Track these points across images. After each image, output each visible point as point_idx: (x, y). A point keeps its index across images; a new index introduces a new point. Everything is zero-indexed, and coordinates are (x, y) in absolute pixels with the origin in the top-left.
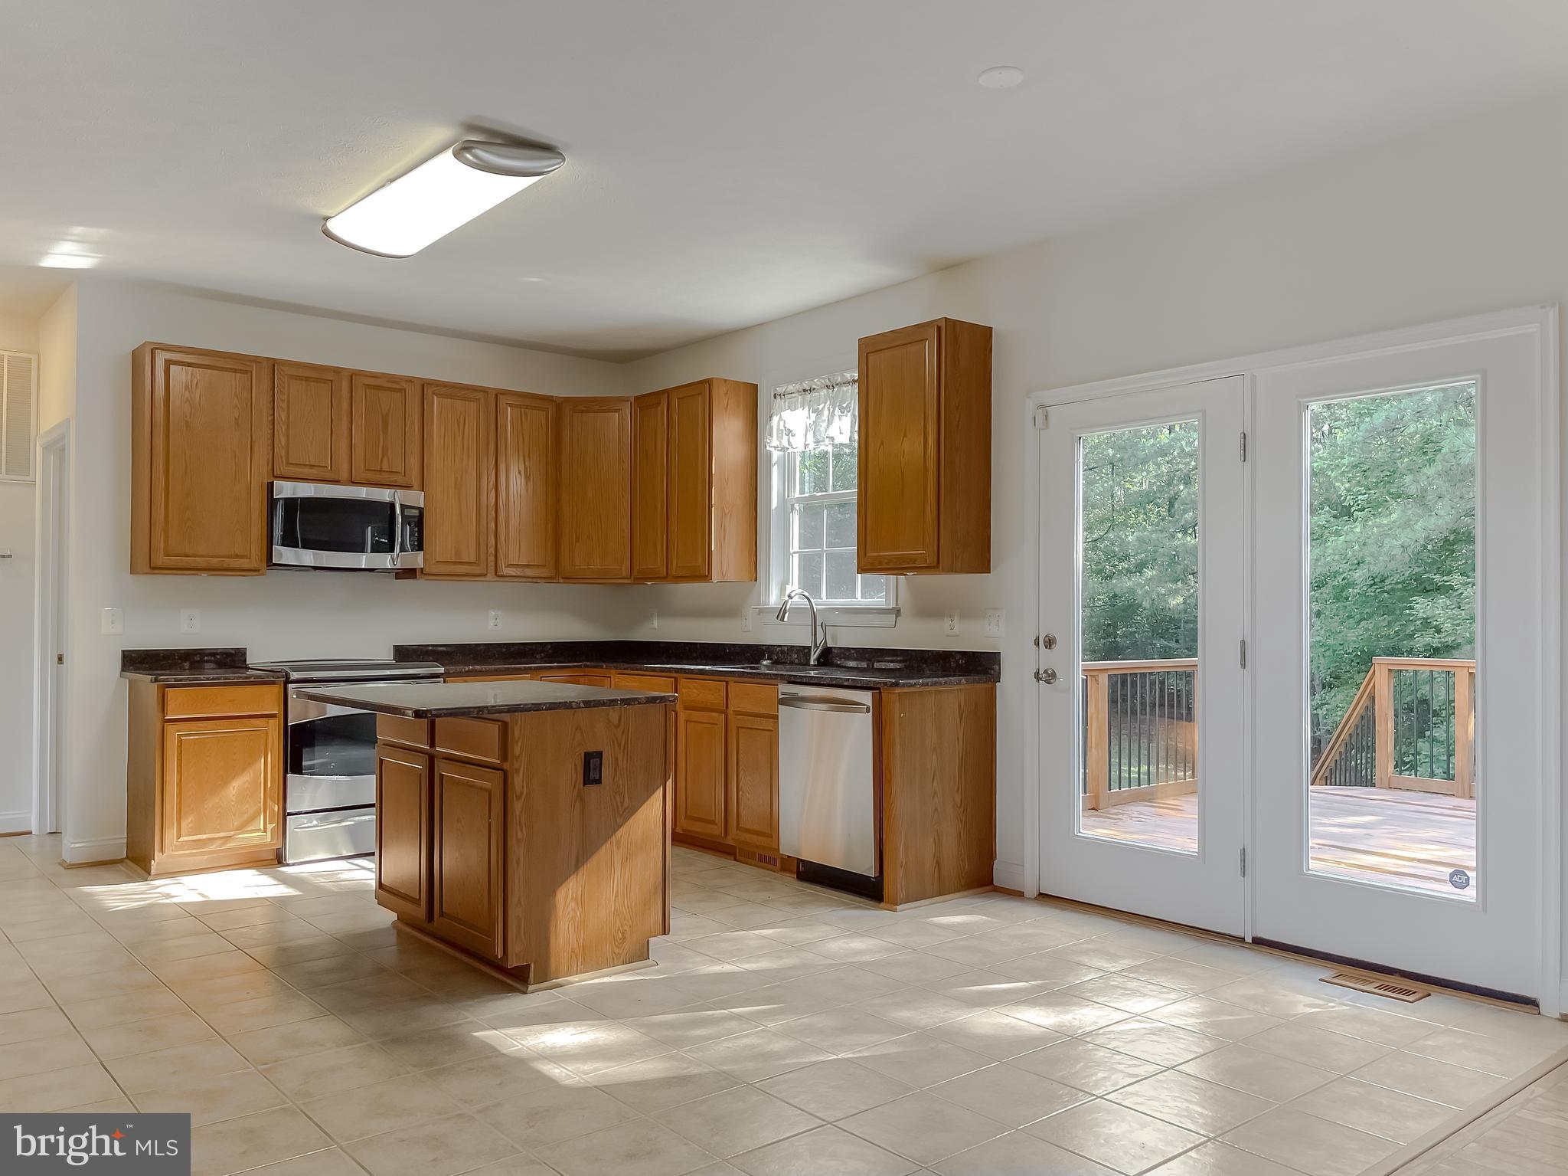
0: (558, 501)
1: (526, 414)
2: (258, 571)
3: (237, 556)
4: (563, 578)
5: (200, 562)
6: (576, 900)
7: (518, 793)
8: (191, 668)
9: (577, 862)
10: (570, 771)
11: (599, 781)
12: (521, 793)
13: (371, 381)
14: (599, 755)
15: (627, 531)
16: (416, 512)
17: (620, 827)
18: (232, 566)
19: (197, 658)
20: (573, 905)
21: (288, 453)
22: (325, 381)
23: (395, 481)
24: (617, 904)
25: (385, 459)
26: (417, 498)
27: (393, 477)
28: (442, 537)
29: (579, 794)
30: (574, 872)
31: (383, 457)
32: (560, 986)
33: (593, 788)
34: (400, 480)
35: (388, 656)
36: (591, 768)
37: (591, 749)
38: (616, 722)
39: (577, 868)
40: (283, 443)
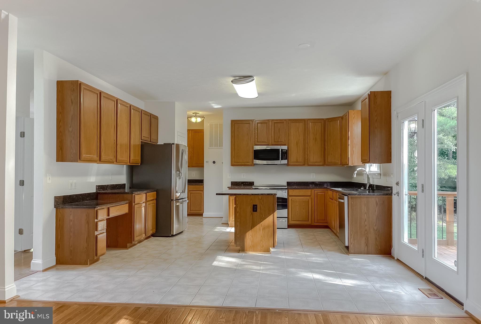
0: (325, 145)
1: (315, 124)
2: (252, 165)
3: (248, 162)
4: (326, 165)
5: (240, 164)
6: (251, 236)
7: (238, 211)
8: (243, 185)
9: (251, 227)
10: (249, 209)
11: (256, 211)
12: (238, 212)
13: (276, 122)
14: (256, 205)
15: (340, 153)
16: (286, 151)
17: (262, 221)
18: (247, 164)
19: (244, 183)
20: (250, 237)
21: (257, 140)
22: (266, 123)
23: (282, 144)
24: (261, 239)
25: (279, 139)
26: (285, 148)
27: (281, 143)
28: (293, 156)
29: (252, 213)
30: (251, 230)
31: (279, 138)
32: (246, 253)
33: (255, 212)
34: (283, 143)
35: (286, 184)
36: (255, 208)
37: (254, 204)
38: (261, 198)
39: (251, 229)
40: (257, 138)
